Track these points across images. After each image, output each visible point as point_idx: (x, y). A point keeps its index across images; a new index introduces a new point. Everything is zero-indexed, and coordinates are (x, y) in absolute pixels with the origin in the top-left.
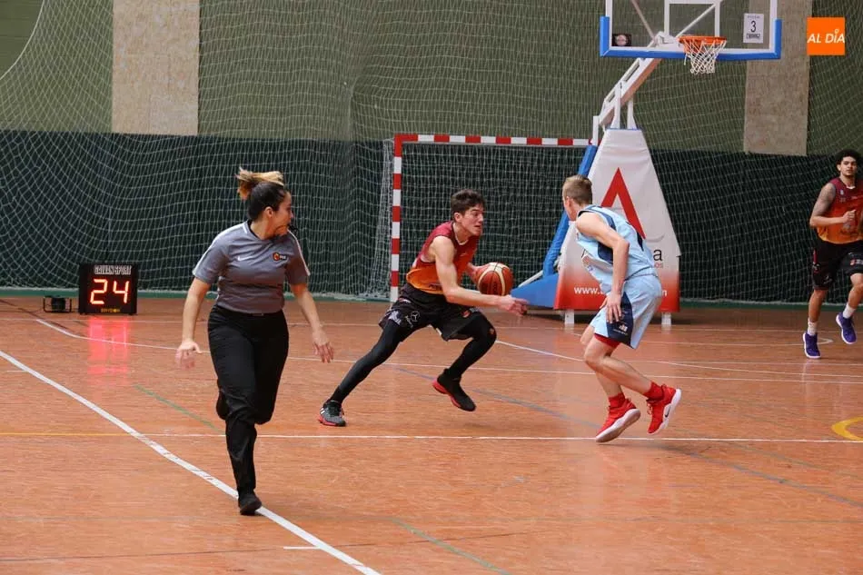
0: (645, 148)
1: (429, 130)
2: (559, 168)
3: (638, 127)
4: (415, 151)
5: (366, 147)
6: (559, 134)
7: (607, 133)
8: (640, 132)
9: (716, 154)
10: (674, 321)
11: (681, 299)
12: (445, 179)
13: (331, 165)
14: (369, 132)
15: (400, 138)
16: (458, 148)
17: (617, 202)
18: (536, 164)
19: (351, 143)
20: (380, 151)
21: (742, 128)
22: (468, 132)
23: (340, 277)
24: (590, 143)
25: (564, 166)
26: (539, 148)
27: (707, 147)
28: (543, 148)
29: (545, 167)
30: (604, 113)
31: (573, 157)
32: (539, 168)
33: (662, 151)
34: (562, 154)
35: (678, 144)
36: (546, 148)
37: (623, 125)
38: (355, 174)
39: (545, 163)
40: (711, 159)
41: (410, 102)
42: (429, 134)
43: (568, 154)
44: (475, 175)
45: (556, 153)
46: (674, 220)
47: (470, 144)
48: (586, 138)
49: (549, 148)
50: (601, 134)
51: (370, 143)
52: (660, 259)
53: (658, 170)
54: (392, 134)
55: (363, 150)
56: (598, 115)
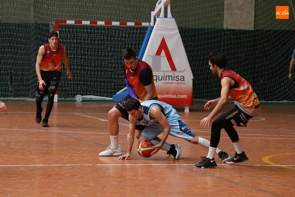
0: (176, 27)
1: (72, 18)
2: (135, 37)
3: (173, 17)
4: (65, 28)
5: (41, 26)
6: (135, 20)
7: (158, 20)
8: (174, 19)
9: (211, 29)
10: (190, 110)
11: (194, 100)
12: (80, 42)
13: (24, 35)
14: (42, 19)
15: (57, 22)
16: (86, 27)
17: (163, 53)
18: (124, 35)
19: (33, 24)
20: (48, 28)
21: (223, 17)
22: (91, 19)
23: (29, 90)
24: (150, 25)
25: (138, 36)
26: (126, 27)
27: (206, 26)
28: (127, 27)
29: (129, 36)
30: (157, 10)
31: (142, 31)
32: (126, 36)
33: (185, 28)
34: (137, 30)
35: (193, 24)
36: (129, 27)
37: (166, 16)
38: (35, 39)
39: (129, 34)
40: (208, 32)
41: (62, 4)
42: (72, 20)
43: (140, 30)
44: (94, 40)
45: (134, 30)
46: (190, 61)
47: (92, 25)
48: (148, 22)
49: (131, 27)
50: (155, 20)
51: (43, 24)
52: (184, 80)
53: (182, 37)
54: (54, 20)
55: (40, 27)
56: (154, 10)
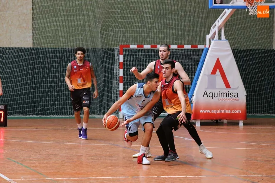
0: (230, 48)
1: (135, 43)
2: (192, 58)
3: (226, 39)
4: (129, 52)
5: (107, 51)
6: (191, 43)
7: (213, 42)
8: (227, 41)
9: (261, 50)
10: (244, 124)
11: (247, 114)
12: (142, 64)
13: (92, 59)
14: (108, 45)
15: (122, 46)
16: (147, 50)
17: (218, 72)
18: (181, 57)
19: (101, 49)
20: (113, 52)
21: (273, 38)
22: (151, 43)
23: (97, 108)
24: (205, 47)
25: (194, 57)
26: (183, 49)
27: (257, 47)
28: (184, 50)
29: (186, 58)
30: (211, 33)
31: (198, 53)
32: (183, 58)
33: (237, 49)
34: (193, 52)
35: (244, 46)
36: (186, 49)
37: (220, 38)
38: (102, 63)
39: (186, 56)
40: (259, 52)
41: (126, 31)
42: (135, 45)
43: (196, 52)
45: (190, 52)
46: (243, 79)
47: (153, 48)
48: (204, 45)
49: (187, 49)
50: (210, 42)
51: (109, 49)
52: (238, 97)
53: (236, 58)
54: (118, 45)
55: (106, 52)
56: (209, 34)
